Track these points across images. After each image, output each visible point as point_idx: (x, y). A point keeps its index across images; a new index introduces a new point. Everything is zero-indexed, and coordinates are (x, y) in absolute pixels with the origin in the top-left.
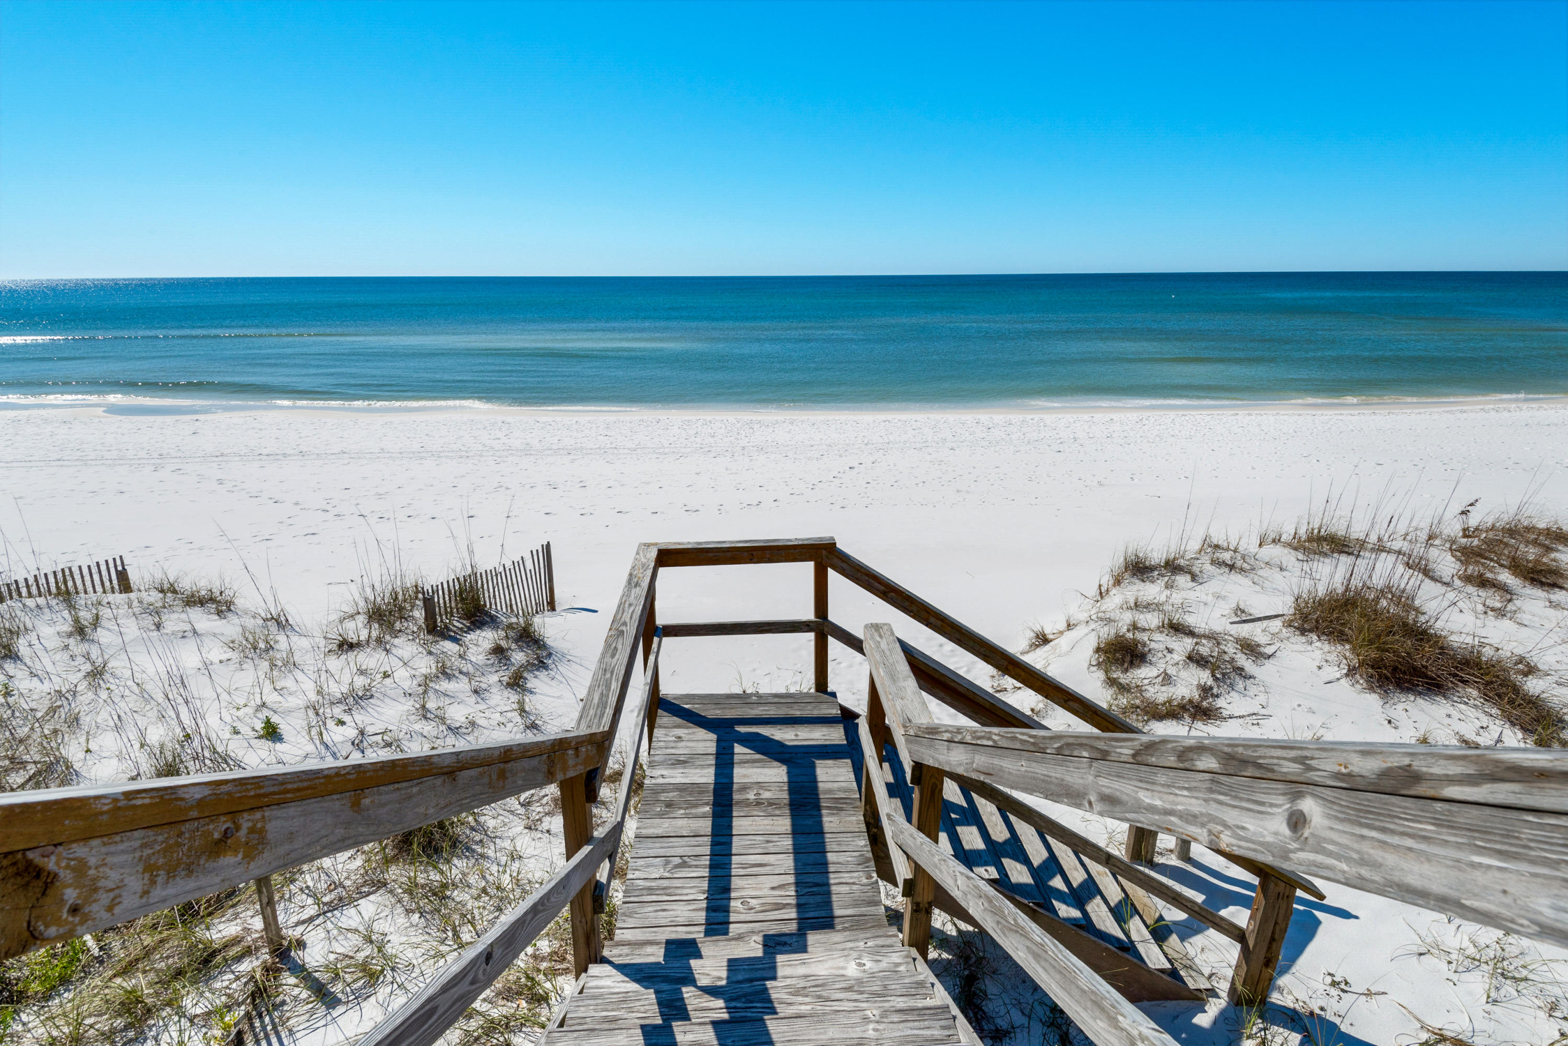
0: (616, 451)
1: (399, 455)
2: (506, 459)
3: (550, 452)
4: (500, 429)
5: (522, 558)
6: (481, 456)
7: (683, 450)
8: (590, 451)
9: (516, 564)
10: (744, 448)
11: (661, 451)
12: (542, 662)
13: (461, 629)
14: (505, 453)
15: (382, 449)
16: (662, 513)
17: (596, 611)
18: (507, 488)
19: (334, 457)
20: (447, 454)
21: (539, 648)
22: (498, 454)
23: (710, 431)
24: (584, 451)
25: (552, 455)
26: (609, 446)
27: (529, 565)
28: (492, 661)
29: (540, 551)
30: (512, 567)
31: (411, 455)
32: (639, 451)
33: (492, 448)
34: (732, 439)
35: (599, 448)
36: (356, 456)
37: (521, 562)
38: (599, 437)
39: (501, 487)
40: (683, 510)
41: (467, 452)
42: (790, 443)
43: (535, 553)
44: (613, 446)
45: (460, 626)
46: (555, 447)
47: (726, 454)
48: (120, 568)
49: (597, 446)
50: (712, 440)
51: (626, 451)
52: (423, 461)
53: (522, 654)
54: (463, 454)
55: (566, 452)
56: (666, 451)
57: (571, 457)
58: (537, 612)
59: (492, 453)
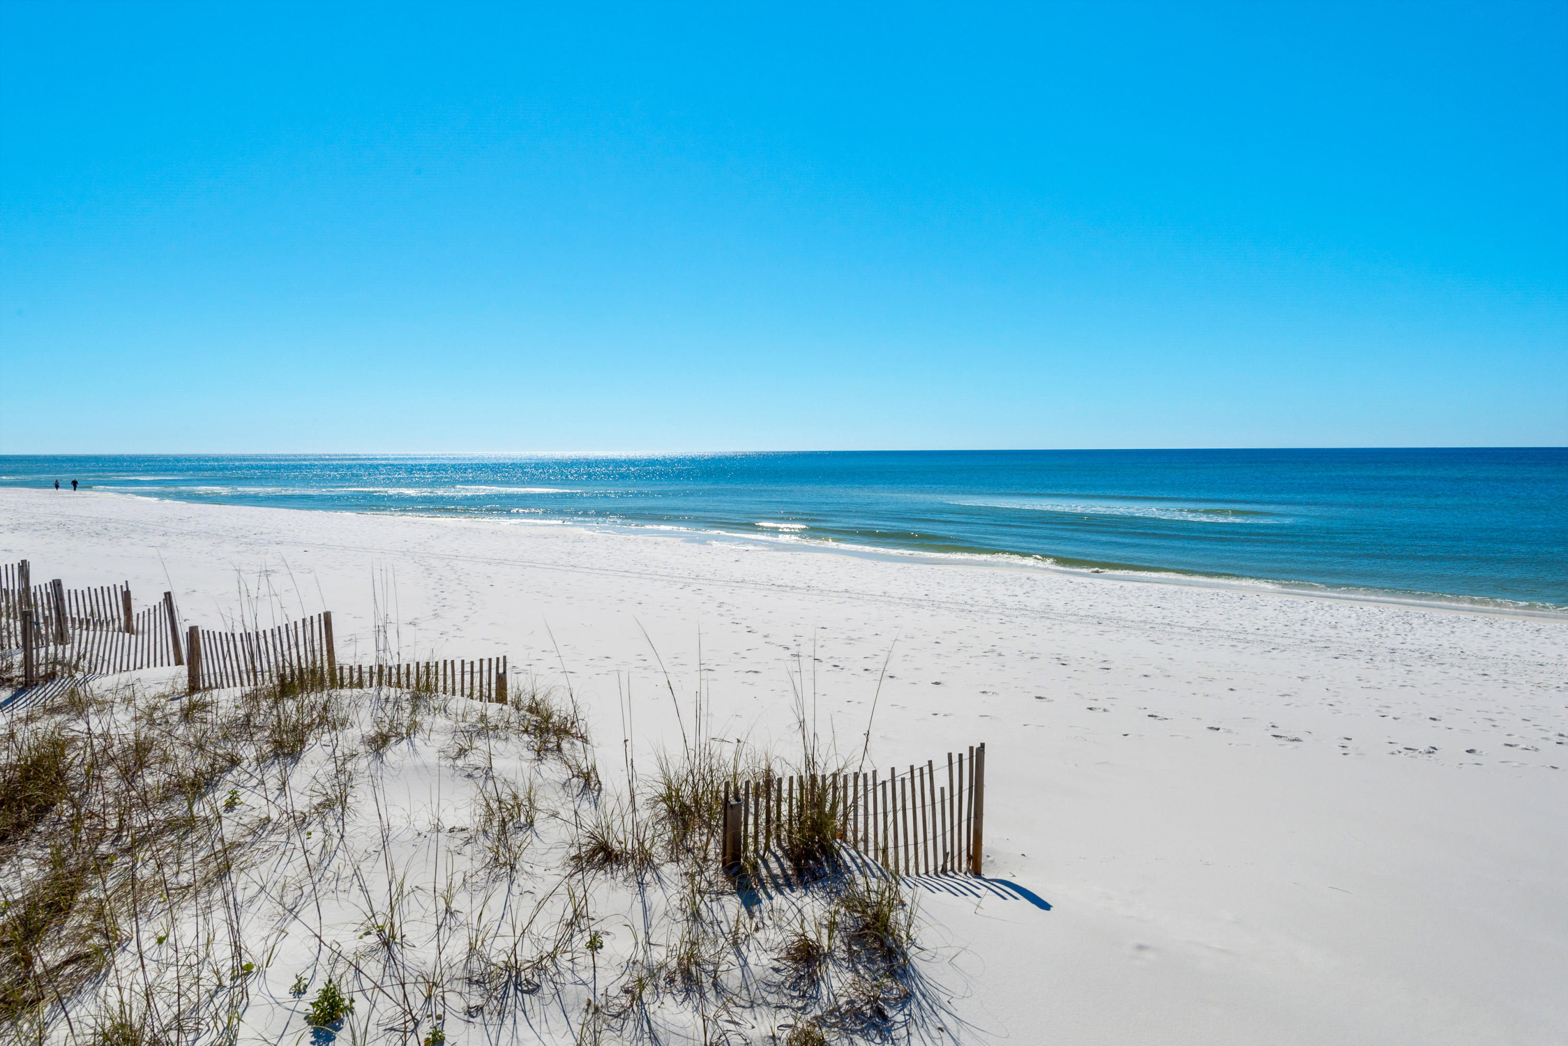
0: (1168, 629)
1: (898, 601)
2: (1014, 619)
3: (1074, 618)
4: (1021, 586)
5: (930, 763)
6: (986, 612)
7: (1279, 640)
8: (1131, 624)
9: (917, 773)
10: (1393, 651)
11: (1241, 636)
12: (880, 1012)
13: (774, 877)
14: (1017, 613)
15: (885, 593)
16: (1229, 731)
17: (1045, 906)
18: (1000, 655)
19: (835, 594)
20: (948, 605)
21: (891, 973)
22: (1007, 612)
23: (1330, 619)
24: (1122, 623)
25: (1075, 622)
26: (1159, 620)
27: (941, 779)
28: (778, 978)
29: (966, 756)
30: (908, 776)
31: (911, 602)
32: (1204, 633)
33: (1004, 605)
34: (1370, 635)
35: (1145, 622)
36: (856, 596)
37: (926, 770)
38: (1148, 609)
39: (993, 651)
40: (1269, 734)
41: (972, 606)
42: (1491, 654)
43: (955, 759)
44: (1167, 621)
45: (777, 871)
46: (1082, 613)
47: (1358, 655)
48: (501, 671)
49: (1143, 619)
50: (1332, 632)
51: (1185, 630)
52: (920, 610)
53: (849, 976)
54: (968, 607)
55: (1095, 621)
56: (1250, 638)
57: (1101, 628)
58: (944, 871)
59: (1000, 611)
